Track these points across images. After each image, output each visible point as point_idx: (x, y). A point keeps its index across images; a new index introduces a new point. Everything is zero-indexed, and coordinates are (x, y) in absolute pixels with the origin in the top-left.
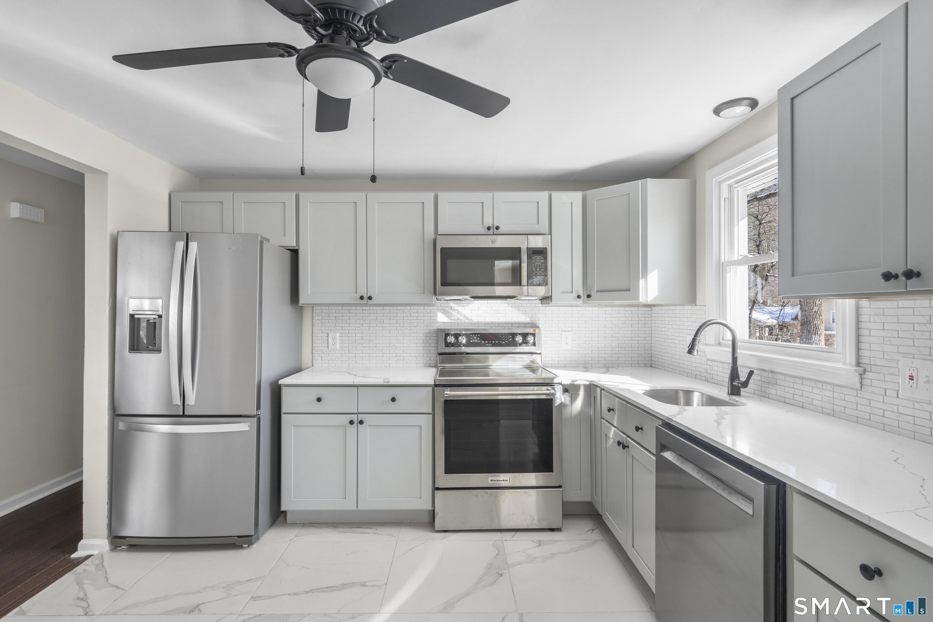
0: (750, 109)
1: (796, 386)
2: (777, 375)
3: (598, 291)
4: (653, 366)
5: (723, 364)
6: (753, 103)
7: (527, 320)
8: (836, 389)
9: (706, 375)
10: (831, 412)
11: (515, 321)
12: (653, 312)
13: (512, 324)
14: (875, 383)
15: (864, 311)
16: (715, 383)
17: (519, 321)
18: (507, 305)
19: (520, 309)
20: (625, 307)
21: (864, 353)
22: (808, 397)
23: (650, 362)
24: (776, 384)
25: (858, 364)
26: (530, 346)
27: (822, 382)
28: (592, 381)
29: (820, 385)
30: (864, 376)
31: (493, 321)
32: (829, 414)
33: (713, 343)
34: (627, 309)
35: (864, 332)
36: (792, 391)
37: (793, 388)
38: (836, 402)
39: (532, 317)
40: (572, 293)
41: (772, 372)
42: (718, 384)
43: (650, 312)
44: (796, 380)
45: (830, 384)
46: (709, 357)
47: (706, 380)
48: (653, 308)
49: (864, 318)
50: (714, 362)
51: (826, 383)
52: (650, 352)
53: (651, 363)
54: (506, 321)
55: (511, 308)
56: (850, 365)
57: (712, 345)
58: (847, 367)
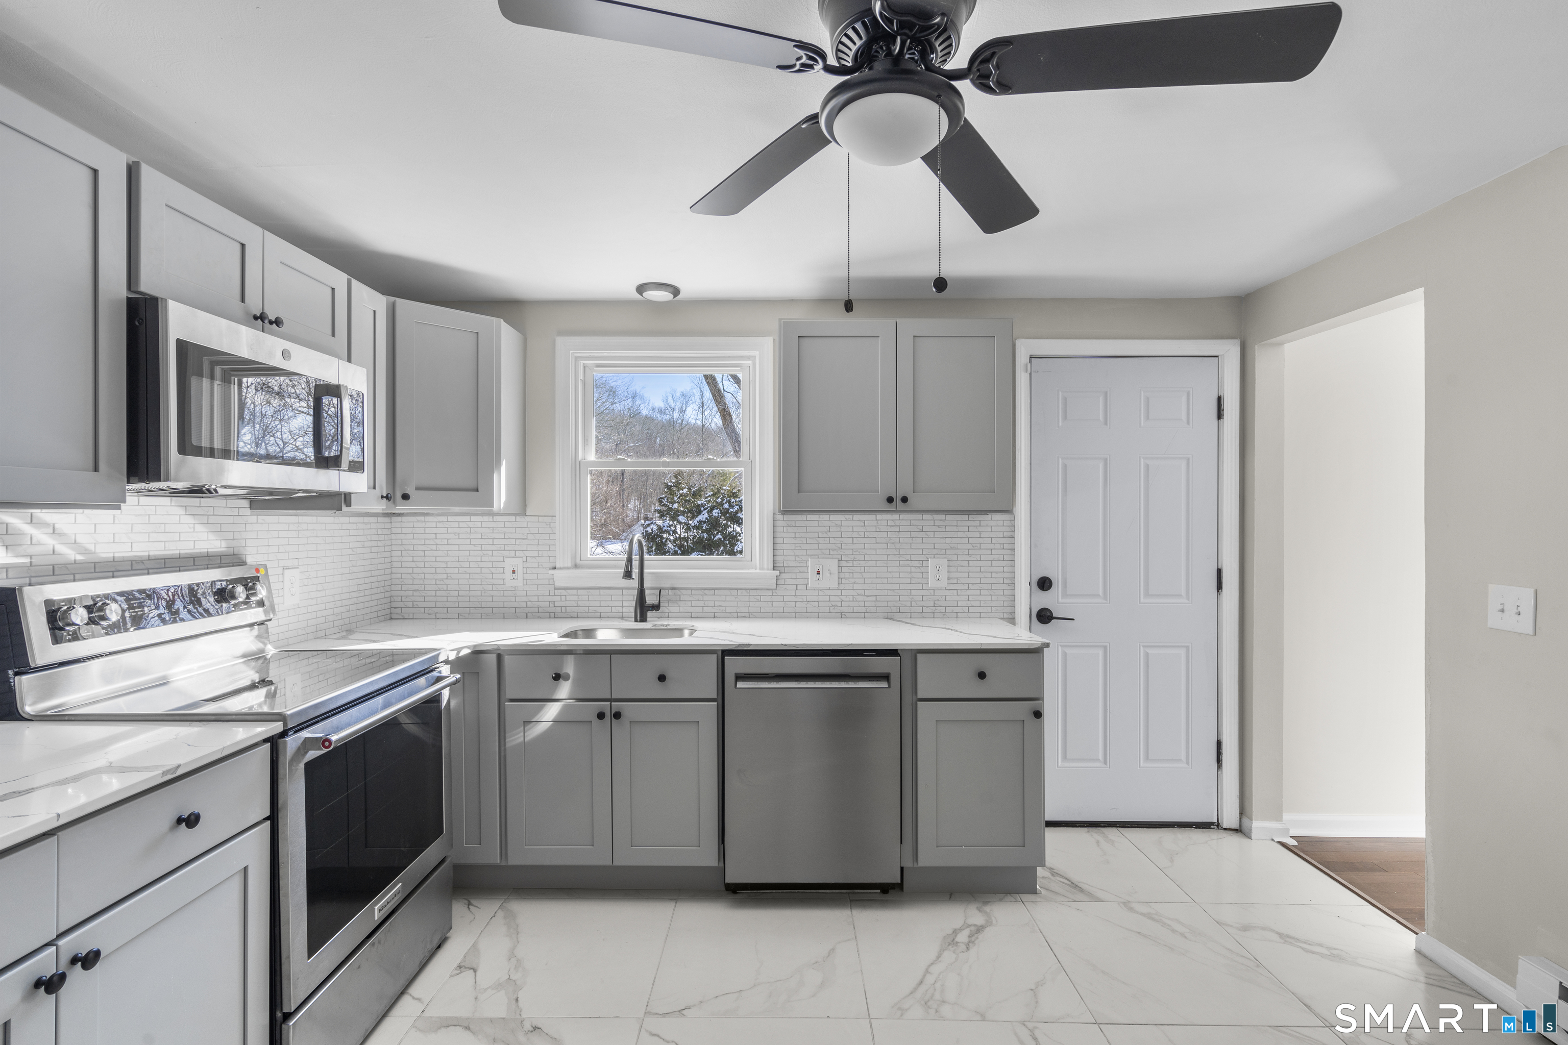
0: (672, 296)
1: (706, 598)
2: (681, 590)
3: (418, 489)
4: (394, 616)
5: (588, 591)
6: (676, 291)
7: (211, 543)
8: (752, 592)
9: (552, 610)
10: (747, 615)
11: (202, 551)
12: (394, 525)
13: (194, 558)
14: (788, 582)
15: (778, 523)
16: (572, 617)
17: (209, 550)
18: (181, 511)
19: (212, 519)
21: (778, 558)
22: (721, 606)
23: (388, 611)
24: (680, 601)
25: (774, 568)
26: (254, 608)
27: (737, 589)
29: (735, 592)
30: (780, 577)
32: (745, 617)
33: (569, 565)
35: (779, 541)
36: (701, 604)
37: (703, 601)
38: (751, 604)
39: (234, 539)
40: (374, 488)
41: (673, 589)
42: (577, 617)
43: (388, 526)
44: (706, 592)
45: (746, 589)
46: (558, 584)
47: (552, 615)
48: (395, 519)
49: (779, 529)
50: (568, 591)
51: (741, 589)
52: (388, 594)
53: (391, 613)
54: (182, 552)
55: (190, 519)
56: (770, 570)
57: (568, 568)
58: (769, 572)
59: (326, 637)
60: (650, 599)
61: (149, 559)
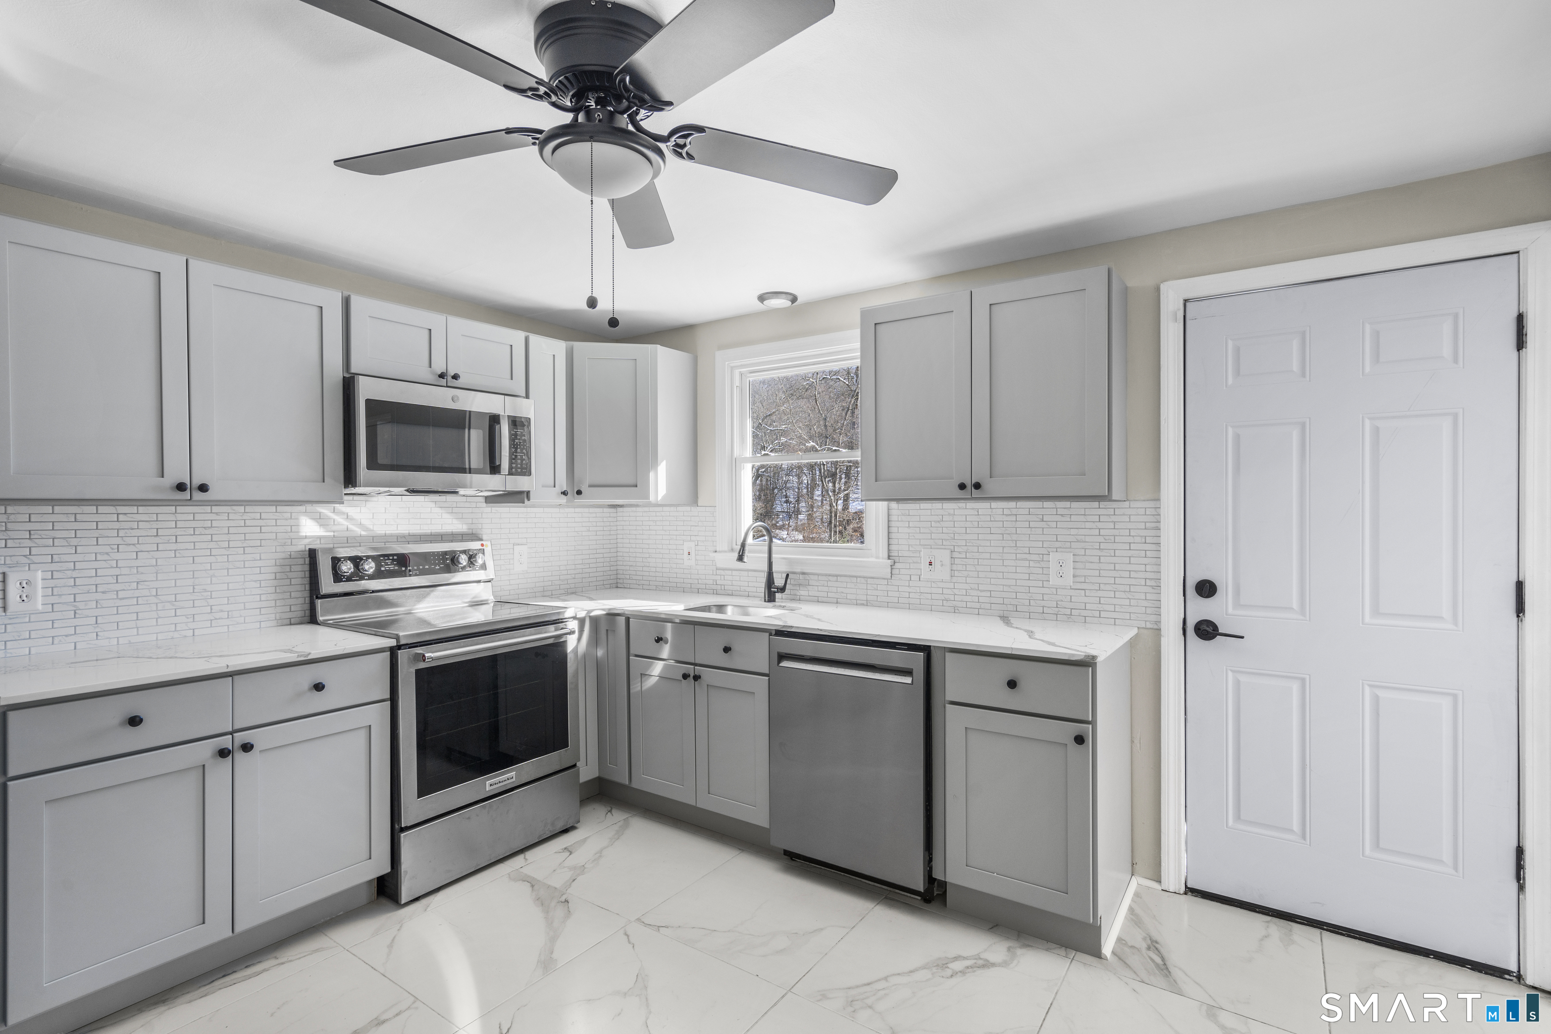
0: (791, 303)
1: (830, 584)
2: (810, 575)
3: (590, 486)
4: (619, 585)
5: (740, 572)
6: (794, 299)
7: (458, 527)
8: (870, 581)
9: (714, 587)
10: (865, 602)
11: (447, 531)
12: (619, 514)
13: (442, 535)
14: (902, 571)
15: (893, 512)
16: (728, 595)
17: (453, 531)
18: (433, 505)
19: (455, 510)
20: (589, 508)
21: (893, 547)
22: (843, 593)
23: (615, 581)
24: (809, 585)
25: (889, 557)
26: (477, 570)
27: (856, 577)
28: (610, 609)
29: (854, 580)
30: (893, 567)
31: (410, 532)
32: (863, 604)
33: (726, 549)
34: (592, 510)
35: (893, 530)
36: (826, 589)
37: (827, 586)
38: (869, 592)
39: (472, 523)
40: (555, 487)
41: (803, 573)
42: (732, 595)
43: (615, 515)
44: (830, 578)
45: (864, 577)
46: (719, 565)
47: (715, 592)
48: (619, 509)
49: (893, 518)
50: (726, 571)
51: (860, 577)
52: (614, 568)
53: (617, 583)
54: (432, 531)
55: (439, 510)
56: (883, 558)
57: (725, 552)
58: (881, 560)
59: (553, 596)
60: (779, 581)
61: (409, 535)
